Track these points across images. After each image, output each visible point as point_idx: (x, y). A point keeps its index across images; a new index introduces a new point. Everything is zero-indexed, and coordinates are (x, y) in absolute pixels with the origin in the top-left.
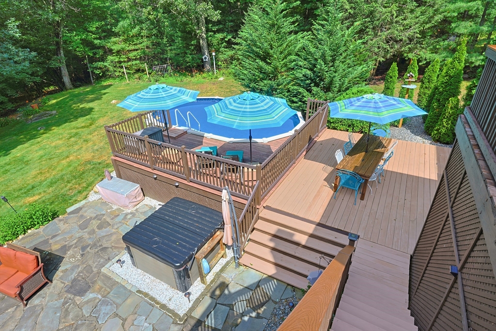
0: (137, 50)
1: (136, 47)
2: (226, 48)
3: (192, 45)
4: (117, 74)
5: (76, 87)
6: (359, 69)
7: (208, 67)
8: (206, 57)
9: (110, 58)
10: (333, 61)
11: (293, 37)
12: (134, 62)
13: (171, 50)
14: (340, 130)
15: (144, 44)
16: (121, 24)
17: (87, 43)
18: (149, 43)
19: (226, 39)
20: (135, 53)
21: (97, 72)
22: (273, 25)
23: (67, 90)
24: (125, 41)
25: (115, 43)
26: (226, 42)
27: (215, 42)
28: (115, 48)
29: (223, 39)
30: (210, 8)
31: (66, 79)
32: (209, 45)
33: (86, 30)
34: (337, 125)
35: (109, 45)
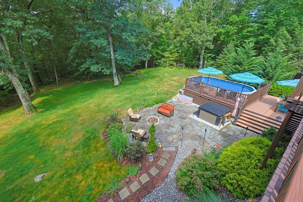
0: (173, 57)
1: (173, 56)
2: (211, 60)
3: (197, 57)
4: (164, 65)
5: (148, 68)
6: (288, 74)
7: (201, 67)
8: (201, 63)
9: (163, 59)
10: (275, 68)
11: (255, 58)
12: (171, 62)
13: (185, 59)
14: (275, 96)
15: (176, 55)
16: (170, 47)
17: (157, 53)
18: (178, 55)
19: (212, 56)
20: (172, 58)
21: (157, 63)
22: (246, 53)
23: (145, 68)
24: (170, 54)
25: (166, 54)
26: (211, 57)
27: (206, 57)
28: (166, 56)
29: (210, 56)
30: (211, 44)
31: (146, 65)
32: (204, 58)
33: (158, 49)
34: (273, 94)
35: (164, 55)
